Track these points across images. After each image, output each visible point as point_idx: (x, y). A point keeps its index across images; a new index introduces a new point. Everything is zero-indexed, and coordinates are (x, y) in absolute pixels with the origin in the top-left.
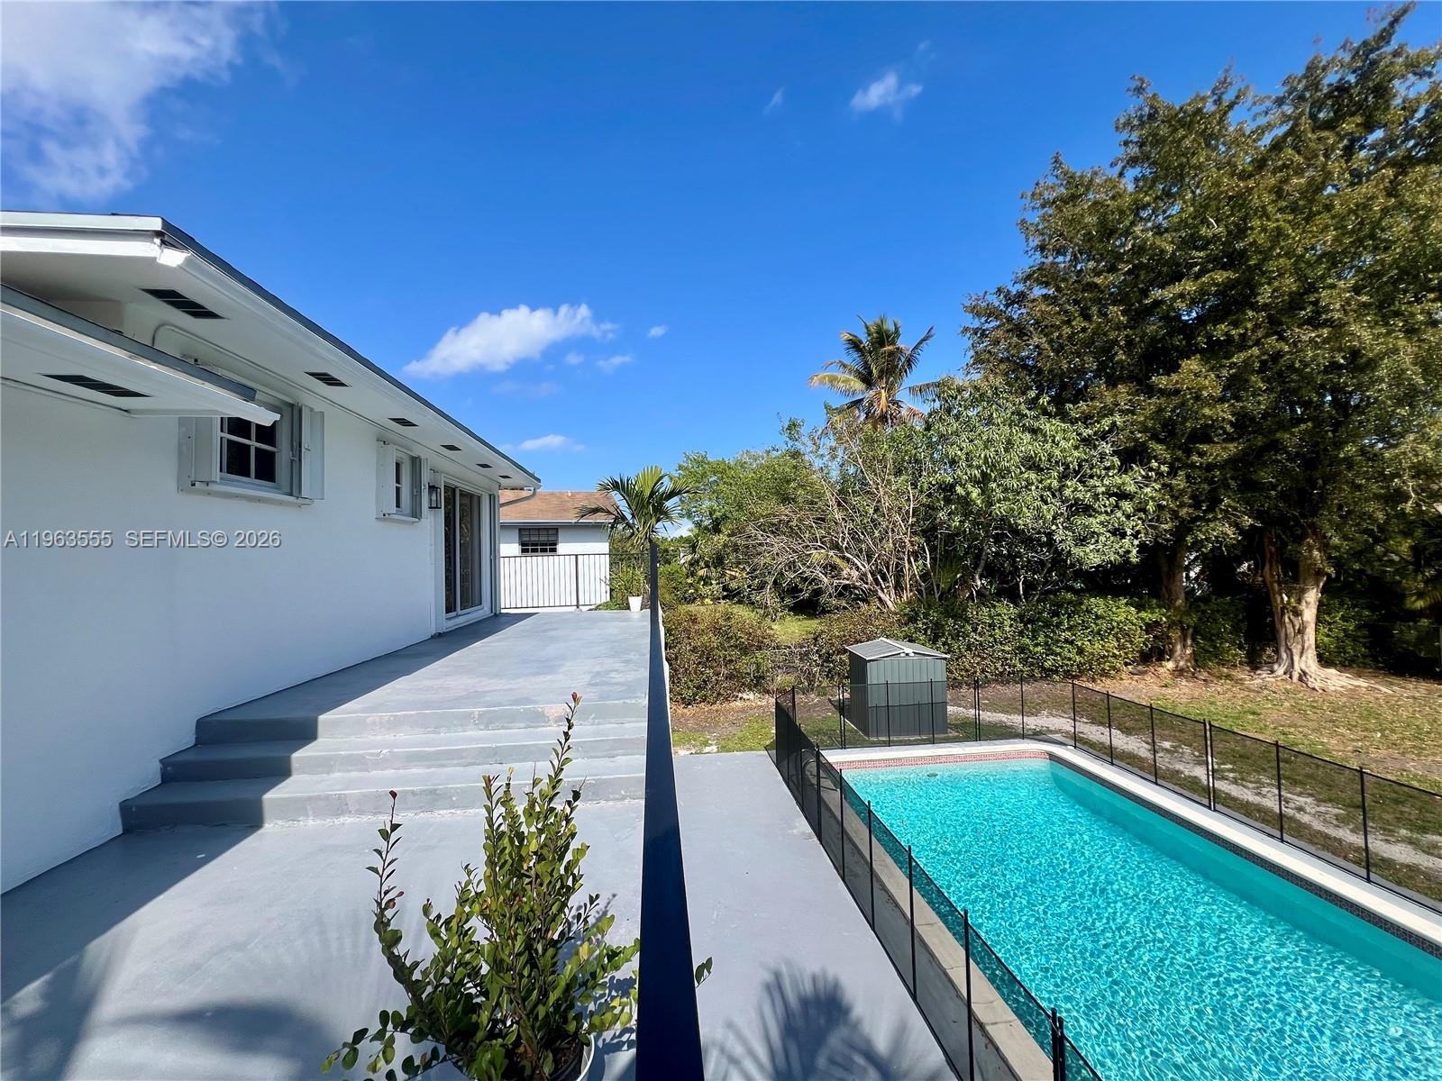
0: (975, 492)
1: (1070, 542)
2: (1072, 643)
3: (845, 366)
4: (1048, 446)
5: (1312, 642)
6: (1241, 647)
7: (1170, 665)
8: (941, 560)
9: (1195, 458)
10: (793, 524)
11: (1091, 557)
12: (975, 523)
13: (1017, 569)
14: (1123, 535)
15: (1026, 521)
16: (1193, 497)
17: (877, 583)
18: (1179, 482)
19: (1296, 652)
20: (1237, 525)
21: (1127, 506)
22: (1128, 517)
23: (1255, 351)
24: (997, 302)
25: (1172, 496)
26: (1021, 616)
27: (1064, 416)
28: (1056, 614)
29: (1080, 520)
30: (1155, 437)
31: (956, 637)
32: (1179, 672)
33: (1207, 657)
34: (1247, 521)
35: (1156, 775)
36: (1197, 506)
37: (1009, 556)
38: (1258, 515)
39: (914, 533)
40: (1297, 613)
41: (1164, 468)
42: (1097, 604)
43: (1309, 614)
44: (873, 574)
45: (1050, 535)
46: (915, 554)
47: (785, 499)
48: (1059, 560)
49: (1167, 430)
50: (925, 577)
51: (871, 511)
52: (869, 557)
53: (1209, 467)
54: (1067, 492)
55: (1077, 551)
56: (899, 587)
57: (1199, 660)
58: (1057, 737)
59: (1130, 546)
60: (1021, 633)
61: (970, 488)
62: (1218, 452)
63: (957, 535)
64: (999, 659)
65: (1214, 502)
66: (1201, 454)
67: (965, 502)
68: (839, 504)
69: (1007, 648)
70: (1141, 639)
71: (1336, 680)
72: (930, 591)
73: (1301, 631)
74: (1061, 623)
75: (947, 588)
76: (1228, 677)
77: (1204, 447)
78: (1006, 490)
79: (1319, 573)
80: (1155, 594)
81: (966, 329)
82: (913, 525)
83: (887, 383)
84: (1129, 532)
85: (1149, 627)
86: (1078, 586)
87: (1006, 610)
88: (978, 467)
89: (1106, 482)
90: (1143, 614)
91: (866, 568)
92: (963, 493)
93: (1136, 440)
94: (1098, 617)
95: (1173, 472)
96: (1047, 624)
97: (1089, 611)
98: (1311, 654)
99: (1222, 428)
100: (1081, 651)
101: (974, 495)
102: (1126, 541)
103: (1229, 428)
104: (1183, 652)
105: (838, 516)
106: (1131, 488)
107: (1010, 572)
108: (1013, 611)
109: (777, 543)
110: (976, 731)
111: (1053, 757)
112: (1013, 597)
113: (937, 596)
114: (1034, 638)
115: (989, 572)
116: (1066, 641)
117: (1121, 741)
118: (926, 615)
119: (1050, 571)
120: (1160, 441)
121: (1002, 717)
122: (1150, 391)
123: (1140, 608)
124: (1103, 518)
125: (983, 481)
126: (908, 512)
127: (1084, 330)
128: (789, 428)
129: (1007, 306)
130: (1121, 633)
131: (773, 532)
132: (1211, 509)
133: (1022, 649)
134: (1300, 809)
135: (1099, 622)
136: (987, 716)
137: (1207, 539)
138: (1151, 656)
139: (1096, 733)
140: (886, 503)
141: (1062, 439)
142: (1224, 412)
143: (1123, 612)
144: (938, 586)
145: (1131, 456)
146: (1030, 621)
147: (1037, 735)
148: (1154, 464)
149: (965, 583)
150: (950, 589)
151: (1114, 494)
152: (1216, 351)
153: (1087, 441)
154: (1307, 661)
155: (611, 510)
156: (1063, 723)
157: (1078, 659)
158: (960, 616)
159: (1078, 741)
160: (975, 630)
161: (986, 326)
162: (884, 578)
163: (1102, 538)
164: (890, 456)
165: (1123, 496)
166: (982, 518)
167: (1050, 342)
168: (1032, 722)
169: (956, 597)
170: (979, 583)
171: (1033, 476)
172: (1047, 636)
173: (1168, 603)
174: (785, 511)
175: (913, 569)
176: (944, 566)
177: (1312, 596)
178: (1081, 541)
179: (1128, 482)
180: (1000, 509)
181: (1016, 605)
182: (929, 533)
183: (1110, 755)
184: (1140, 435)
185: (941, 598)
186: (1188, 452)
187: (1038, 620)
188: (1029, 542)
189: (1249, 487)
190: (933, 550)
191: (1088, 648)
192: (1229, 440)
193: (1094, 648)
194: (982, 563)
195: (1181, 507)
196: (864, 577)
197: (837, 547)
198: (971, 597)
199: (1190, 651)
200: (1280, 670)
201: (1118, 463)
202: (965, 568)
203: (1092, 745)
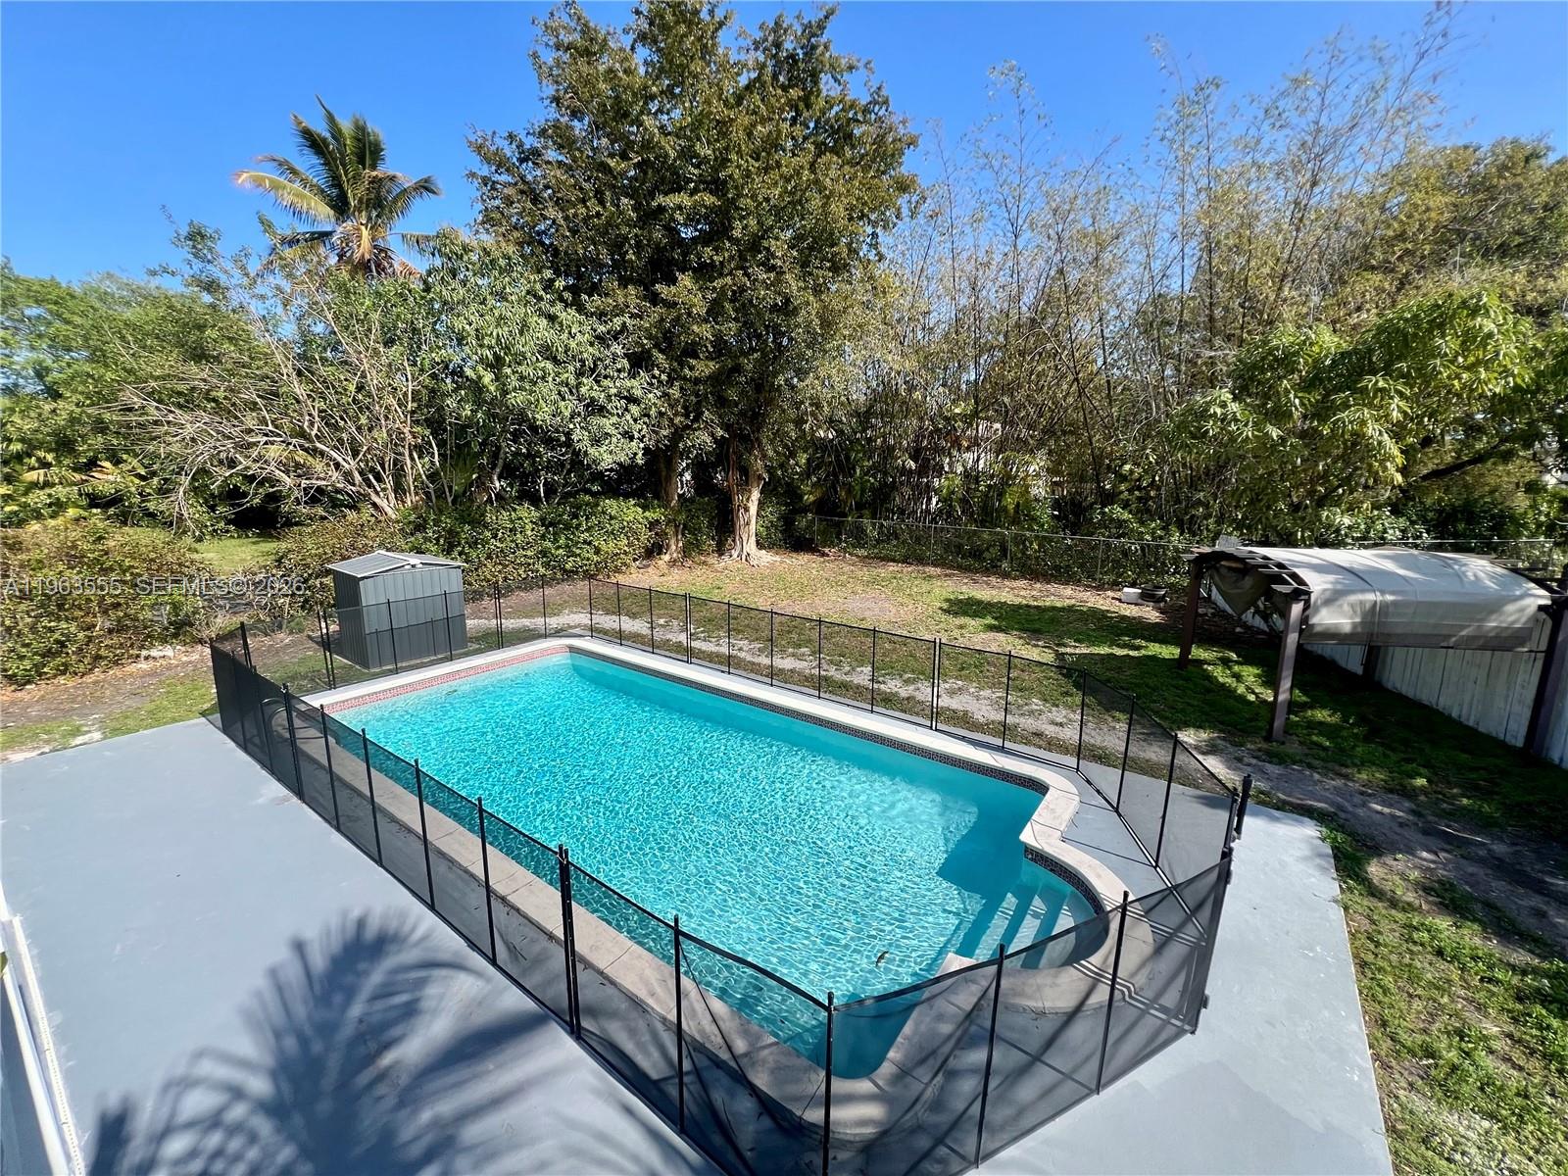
0: (488, 378)
1: (587, 442)
2: (589, 543)
3: (294, 172)
4: (565, 336)
5: (754, 531)
6: (713, 539)
7: (666, 558)
8: (451, 457)
9: (687, 371)
10: (220, 394)
11: (607, 457)
12: (488, 413)
13: (538, 470)
14: (632, 438)
15: (542, 416)
16: (685, 407)
17: (370, 485)
18: (675, 392)
19: (745, 539)
20: (712, 435)
21: (635, 409)
22: (635, 420)
23: (728, 280)
24: (510, 151)
25: (669, 405)
26: (542, 519)
27: (581, 309)
28: (575, 516)
29: (596, 420)
30: (657, 346)
31: (473, 545)
32: (673, 563)
33: (690, 550)
34: (720, 432)
35: (652, 646)
36: (687, 416)
37: (529, 456)
38: (727, 427)
39: (417, 422)
40: (747, 510)
41: (664, 377)
42: (611, 505)
43: (753, 508)
44: (361, 473)
45: (568, 434)
46: (420, 450)
47: (199, 355)
48: (577, 461)
49: (666, 340)
50: (433, 477)
51: (352, 388)
52: (355, 453)
53: (697, 381)
54: (583, 390)
55: (591, 451)
56: (399, 490)
57: (686, 552)
58: (577, 631)
59: (637, 449)
60: (543, 537)
61: (482, 372)
62: (704, 368)
63: (470, 426)
64: (521, 564)
65: (699, 413)
66: (691, 368)
67: (477, 387)
68: (299, 373)
69: (529, 553)
70: (645, 537)
71: (765, 557)
72: (440, 494)
73: (748, 524)
74: (580, 525)
75: (462, 490)
76: (704, 563)
77: (693, 362)
78: (522, 378)
79: (760, 477)
80: (657, 496)
81: (473, 175)
82: (413, 412)
83: (369, 219)
84: (636, 435)
85: (652, 526)
86: (595, 488)
87: (527, 513)
88: (490, 347)
89: (618, 384)
90: (647, 514)
91: (350, 464)
92: (474, 377)
93: (643, 345)
94: (612, 518)
95: (670, 382)
96: (568, 527)
97: (604, 513)
98: (753, 539)
99: (706, 347)
100: (597, 551)
101: (487, 380)
102: (634, 444)
103: (710, 347)
104: (675, 546)
105: (300, 390)
106: (638, 393)
107: (530, 473)
108: (535, 514)
109: (190, 424)
110: (499, 640)
111: (572, 649)
112: (535, 501)
113: (450, 500)
114: (556, 540)
115: (508, 472)
116: (585, 542)
117: (629, 625)
118: (437, 522)
119: (569, 472)
120: (661, 351)
121: (526, 622)
122: (654, 299)
123: (645, 508)
124: (615, 419)
125: (496, 364)
126: (405, 394)
127: (598, 215)
128: (191, 237)
129: (522, 161)
130: (629, 531)
131: (180, 406)
132: (696, 419)
133: (544, 553)
134: (740, 649)
135: (613, 522)
136: (509, 624)
137: (694, 446)
138: (653, 551)
139: (608, 622)
140: (374, 380)
141: (577, 332)
142: (705, 331)
143: (629, 512)
144: (450, 488)
145: (639, 361)
146: (551, 524)
147: (559, 633)
148: (656, 372)
149: (481, 484)
150: (465, 492)
151: (625, 398)
152: (705, 272)
153: (601, 339)
154: (750, 547)
156: (583, 618)
157: (595, 558)
158: (478, 522)
159: (594, 631)
160: (495, 536)
161: (497, 177)
162: (379, 479)
163: (614, 440)
164: (375, 316)
165: (632, 400)
166: (495, 411)
167: (566, 218)
168: (554, 622)
169: (472, 501)
170: (497, 485)
171: (549, 365)
172: (567, 539)
173: (665, 504)
174: (198, 374)
175: (417, 468)
176: (457, 465)
177: (756, 495)
178: (596, 442)
179: (636, 386)
180: (517, 399)
181: (538, 508)
182: (436, 424)
183: (620, 637)
184: (645, 341)
185: (454, 502)
186: (682, 365)
187: (559, 522)
188: (550, 442)
189: (722, 402)
190: (441, 444)
191: (604, 547)
192: (710, 358)
193: (609, 547)
194: (500, 462)
195: (675, 415)
196: (348, 476)
197: (303, 434)
198: (490, 500)
199: (681, 544)
200: (735, 554)
201: (627, 366)
202: (481, 467)
203: (605, 632)
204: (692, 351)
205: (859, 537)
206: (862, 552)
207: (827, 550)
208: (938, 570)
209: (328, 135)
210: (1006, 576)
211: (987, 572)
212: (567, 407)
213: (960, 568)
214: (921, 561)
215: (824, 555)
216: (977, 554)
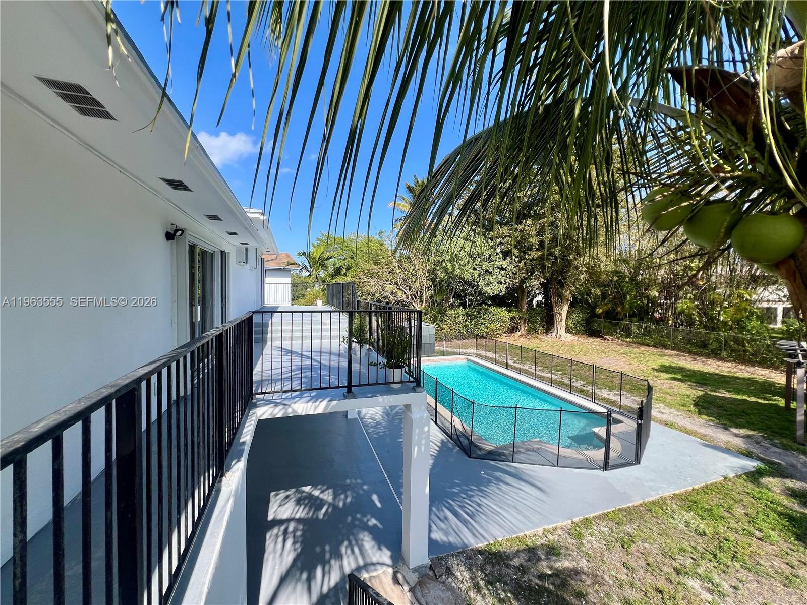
0: (449, 265)
1: (483, 285)
2: (484, 324)
3: (406, 200)
4: (477, 249)
5: (564, 324)
6: (543, 327)
7: (519, 333)
8: (438, 291)
9: (527, 257)
10: (379, 274)
11: (490, 291)
12: (449, 277)
13: (466, 295)
14: (501, 283)
15: (467, 277)
16: (526, 270)
17: (413, 300)
18: (521, 265)
19: (559, 327)
21: (503, 272)
22: (503, 277)
25: (519, 270)
26: (466, 314)
27: (485, 237)
28: (479, 313)
29: (488, 277)
30: (516, 247)
31: (441, 321)
32: (522, 336)
33: (532, 330)
34: (542, 280)
35: (495, 362)
36: (527, 274)
37: (463, 290)
38: (545, 278)
39: (428, 280)
40: (560, 314)
41: (517, 259)
42: (494, 310)
43: (564, 314)
44: (411, 296)
45: (477, 283)
46: (428, 289)
47: (377, 263)
48: (481, 294)
50: (431, 297)
51: (411, 270)
52: (410, 290)
53: (532, 260)
54: (484, 266)
55: (485, 289)
56: (421, 301)
57: (529, 331)
58: (471, 354)
59: (503, 288)
60: (466, 320)
62: (535, 254)
63: (443, 281)
64: (457, 330)
65: (532, 273)
66: (529, 255)
67: (446, 269)
68: (399, 267)
69: (460, 326)
70: (509, 323)
71: (570, 337)
72: (433, 302)
73: (561, 321)
74: (481, 317)
75: (440, 302)
76: (537, 337)
77: (530, 252)
79: (568, 300)
80: (516, 307)
82: (427, 276)
84: (504, 282)
85: (512, 319)
86: (489, 303)
87: (461, 311)
88: (451, 256)
89: (497, 263)
90: (510, 314)
91: (409, 293)
92: (445, 265)
93: (508, 248)
94: (494, 315)
95: (520, 261)
96: (476, 317)
97: (491, 312)
98: (564, 328)
99: (535, 246)
100: (487, 328)
101: (449, 267)
102: (502, 286)
103: (537, 247)
104: (524, 328)
105: (398, 271)
106: (504, 267)
107: (463, 297)
108: (464, 311)
109: (372, 282)
110: (444, 353)
111: (468, 360)
112: (465, 307)
113: (436, 305)
114: (471, 322)
115: (457, 296)
116: (482, 323)
117: (490, 355)
118: (431, 313)
119: (478, 296)
120: (518, 249)
121: (455, 350)
123: (509, 311)
124: (495, 277)
125: (453, 261)
126: (426, 271)
130: (502, 321)
131: (371, 277)
132: (531, 275)
133: (466, 326)
136: (448, 350)
138: (513, 330)
139: (482, 353)
140: (417, 266)
142: (536, 241)
143: (502, 313)
144: (436, 301)
145: (506, 254)
146: (469, 316)
147: (464, 354)
148: (514, 257)
149: (447, 300)
151: (499, 268)
154: (562, 331)
155: (301, 264)
156: (474, 351)
157: (486, 330)
158: (444, 314)
159: (476, 355)
160: (449, 319)
162: (416, 298)
163: (494, 284)
165: (502, 269)
166: (451, 276)
168: (464, 351)
169: (443, 306)
170: (452, 300)
172: (475, 322)
173: (520, 310)
174: (376, 268)
175: (427, 294)
176: (439, 293)
177: (566, 308)
178: (487, 285)
179: (504, 264)
180: (458, 272)
181: (465, 309)
182: (433, 280)
183: (485, 358)
184: (510, 246)
186: (525, 253)
187: (473, 315)
188: (471, 285)
189: (543, 267)
190: (435, 286)
191: (490, 326)
192: (537, 250)
193: (492, 326)
194: (453, 292)
195: (522, 274)
196: (407, 297)
197: (397, 284)
198: (449, 306)
199: (526, 328)
200: (554, 335)
201: (501, 256)
202: (447, 294)
203: (481, 356)
204: (530, 248)
205: (627, 332)
206: (628, 340)
207: (607, 337)
208: (674, 353)
209: (414, 186)
210: (722, 359)
211: (708, 356)
212: (476, 273)
213: (690, 353)
214: (665, 347)
215: (605, 339)
216: (704, 345)
